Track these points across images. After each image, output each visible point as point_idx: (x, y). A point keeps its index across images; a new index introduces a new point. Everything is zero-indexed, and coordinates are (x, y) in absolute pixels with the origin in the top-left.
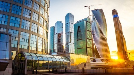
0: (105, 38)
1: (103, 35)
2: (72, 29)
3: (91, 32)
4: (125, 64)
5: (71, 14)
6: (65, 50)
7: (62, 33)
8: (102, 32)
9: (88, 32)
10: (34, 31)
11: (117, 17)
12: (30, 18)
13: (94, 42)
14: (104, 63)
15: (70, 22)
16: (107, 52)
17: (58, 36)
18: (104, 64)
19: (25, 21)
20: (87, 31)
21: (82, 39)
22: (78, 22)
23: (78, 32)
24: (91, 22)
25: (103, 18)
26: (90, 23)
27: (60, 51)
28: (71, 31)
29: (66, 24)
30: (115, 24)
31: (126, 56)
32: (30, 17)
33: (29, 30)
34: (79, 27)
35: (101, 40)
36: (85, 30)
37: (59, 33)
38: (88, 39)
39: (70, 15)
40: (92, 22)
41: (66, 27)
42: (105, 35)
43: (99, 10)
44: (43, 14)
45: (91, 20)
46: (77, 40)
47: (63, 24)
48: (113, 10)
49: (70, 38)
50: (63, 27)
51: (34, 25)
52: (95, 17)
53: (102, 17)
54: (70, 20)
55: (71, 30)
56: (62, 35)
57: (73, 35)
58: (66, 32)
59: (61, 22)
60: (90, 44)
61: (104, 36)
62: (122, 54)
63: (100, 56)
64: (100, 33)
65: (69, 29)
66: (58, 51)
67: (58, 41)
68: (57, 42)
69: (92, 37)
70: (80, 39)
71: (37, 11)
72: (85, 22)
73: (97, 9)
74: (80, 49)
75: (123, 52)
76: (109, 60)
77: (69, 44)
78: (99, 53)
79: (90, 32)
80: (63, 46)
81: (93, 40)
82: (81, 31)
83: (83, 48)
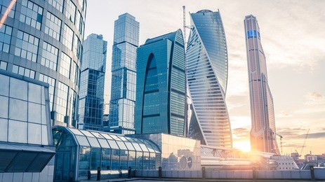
0: (221, 90)
1: (216, 82)
2: (130, 60)
3: (184, 71)
4: (270, 163)
5: (132, 18)
6: (107, 119)
7: (102, 70)
8: (214, 76)
9: (175, 72)
10: (47, 66)
11: (256, 37)
12: (38, 28)
13: (190, 101)
14: (219, 160)
15: (127, 39)
16: (224, 130)
17: (90, 77)
18: (217, 161)
19: (26, 36)
20: (173, 69)
21: (158, 91)
22: (149, 42)
23: (148, 69)
24: (186, 46)
25: (219, 36)
26: (183, 47)
27: (93, 120)
28: (127, 65)
29: (115, 44)
30: (251, 56)
31: (272, 142)
32: (39, 24)
33: (34, 60)
34: (152, 56)
35: (209, 96)
36: (168, 67)
37: (92, 68)
38: (174, 90)
39: (127, 20)
40: (190, 44)
41: (114, 54)
42: (221, 82)
43: (210, 13)
44: (73, 20)
45: (186, 40)
46: (144, 93)
47: (105, 43)
48: (247, 17)
49: (125, 85)
50: (105, 53)
51: (49, 49)
52: (197, 33)
53: (218, 33)
54: (127, 34)
55: (130, 63)
56: (100, 74)
57: (132, 79)
58: (113, 66)
59: (100, 37)
60: (179, 105)
61: (218, 86)
62: (262, 138)
63: (206, 141)
64: (208, 77)
65: (122, 59)
66: (87, 120)
67: (89, 93)
68: (86, 94)
69: (186, 87)
70: (152, 89)
71: (58, 8)
72: (169, 43)
73: (206, 11)
74: (150, 118)
75: (266, 132)
76: (231, 151)
77: (120, 101)
78: (202, 130)
79: (181, 73)
80: (101, 106)
81: (188, 94)
82: (155, 68)
83: (159, 115)
